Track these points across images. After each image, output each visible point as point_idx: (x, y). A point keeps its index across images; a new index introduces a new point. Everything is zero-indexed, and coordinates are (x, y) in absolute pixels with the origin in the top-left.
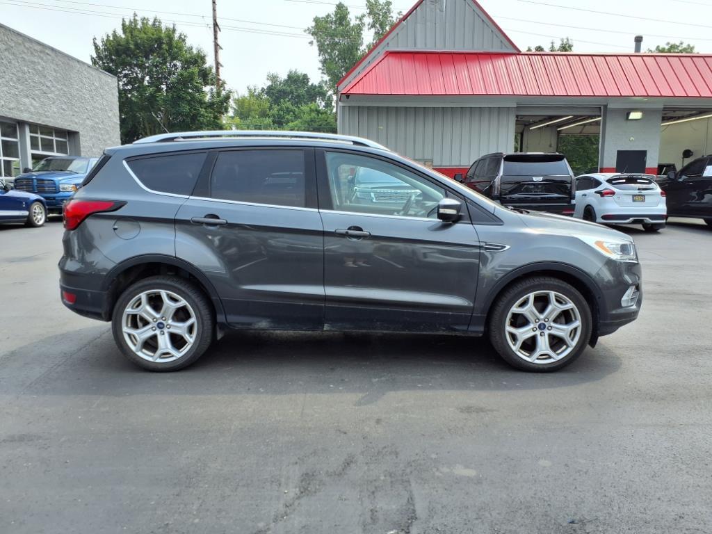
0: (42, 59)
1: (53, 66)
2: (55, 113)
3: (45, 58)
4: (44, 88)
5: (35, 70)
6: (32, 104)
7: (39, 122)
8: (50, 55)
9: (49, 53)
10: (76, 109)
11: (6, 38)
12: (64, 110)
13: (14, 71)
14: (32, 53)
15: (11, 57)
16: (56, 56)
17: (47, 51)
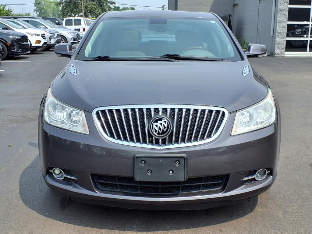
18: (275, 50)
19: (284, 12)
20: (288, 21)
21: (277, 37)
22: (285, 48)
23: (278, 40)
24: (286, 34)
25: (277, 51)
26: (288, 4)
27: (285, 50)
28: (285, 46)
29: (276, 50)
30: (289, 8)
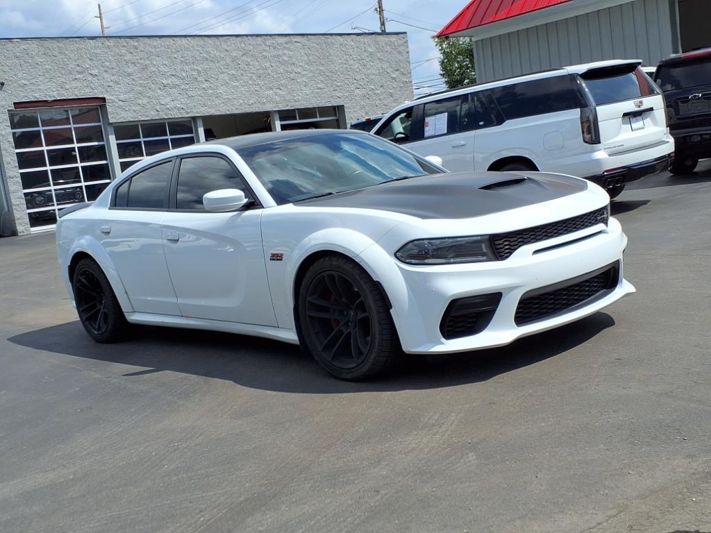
0: (288, 49)
1: (303, 52)
2: (307, 95)
3: (292, 47)
4: (292, 76)
5: (280, 62)
6: (276, 94)
7: (287, 108)
8: (299, 42)
9: (297, 40)
10: (339, 84)
11: (243, 45)
12: (320, 88)
13: (254, 70)
14: (275, 48)
15: (249, 60)
16: (309, 40)
17: (294, 40)
18: (16, 227)
19: (16, 180)
20: (24, 189)
21: (15, 212)
22: (29, 224)
23: (17, 214)
24: (25, 206)
25: (20, 228)
26: (18, 168)
27: (29, 226)
28: (28, 220)
29: (18, 228)
30: (21, 174)
